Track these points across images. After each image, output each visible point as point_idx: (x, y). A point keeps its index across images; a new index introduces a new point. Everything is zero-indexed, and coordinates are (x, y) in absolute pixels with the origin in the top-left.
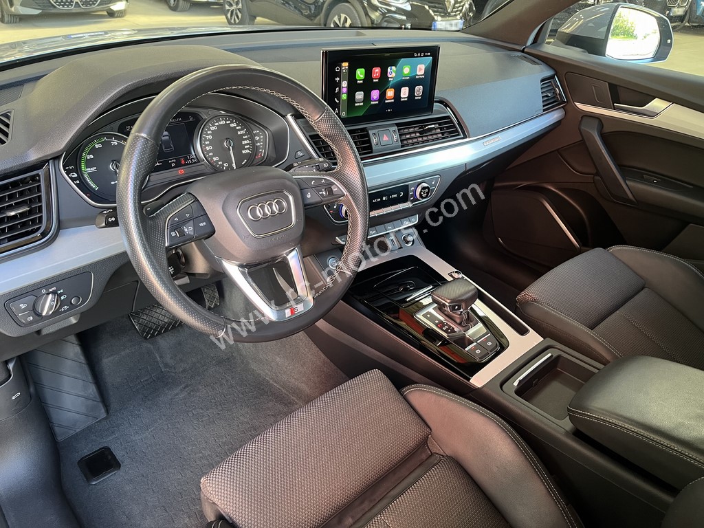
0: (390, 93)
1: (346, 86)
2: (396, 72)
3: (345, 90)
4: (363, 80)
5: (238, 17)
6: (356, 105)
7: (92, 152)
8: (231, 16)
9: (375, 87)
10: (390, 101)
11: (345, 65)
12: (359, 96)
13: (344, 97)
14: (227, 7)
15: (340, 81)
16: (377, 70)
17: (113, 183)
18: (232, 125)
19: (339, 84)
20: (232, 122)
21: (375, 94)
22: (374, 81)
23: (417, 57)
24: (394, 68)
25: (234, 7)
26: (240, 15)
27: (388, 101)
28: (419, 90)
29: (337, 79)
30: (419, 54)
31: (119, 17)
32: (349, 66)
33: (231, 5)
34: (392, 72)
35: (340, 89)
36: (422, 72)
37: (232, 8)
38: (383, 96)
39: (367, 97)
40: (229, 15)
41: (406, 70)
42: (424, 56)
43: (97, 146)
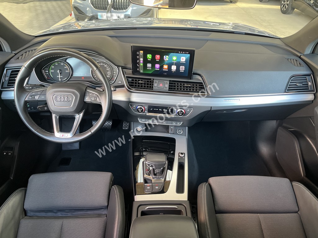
0: (166, 67)
1: (142, 60)
2: (169, 58)
3: (142, 62)
4: (151, 59)
5: (286, 7)
6: (148, 68)
7: (55, 65)
8: (283, 7)
9: (157, 63)
10: (166, 70)
11: (142, 52)
12: (149, 65)
13: (142, 64)
14: (283, 3)
15: (139, 58)
16: (158, 56)
17: (58, 76)
18: (105, 66)
19: (139, 59)
20: (105, 65)
21: (157, 66)
22: (157, 60)
23: (180, 53)
24: (167, 56)
25: (286, 3)
26: (287, 7)
27: (165, 70)
28: (182, 68)
29: (138, 57)
30: (182, 52)
31: (234, 3)
32: (143, 53)
33: (285, 2)
34: (166, 58)
35: (139, 61)
36: (184, 60)
37: (285, 3)
38: (161, 67)
39: (153, 66)
40: (282, 6)
41: (175, 58)
42: (185, 53)
43: (56, 64)
